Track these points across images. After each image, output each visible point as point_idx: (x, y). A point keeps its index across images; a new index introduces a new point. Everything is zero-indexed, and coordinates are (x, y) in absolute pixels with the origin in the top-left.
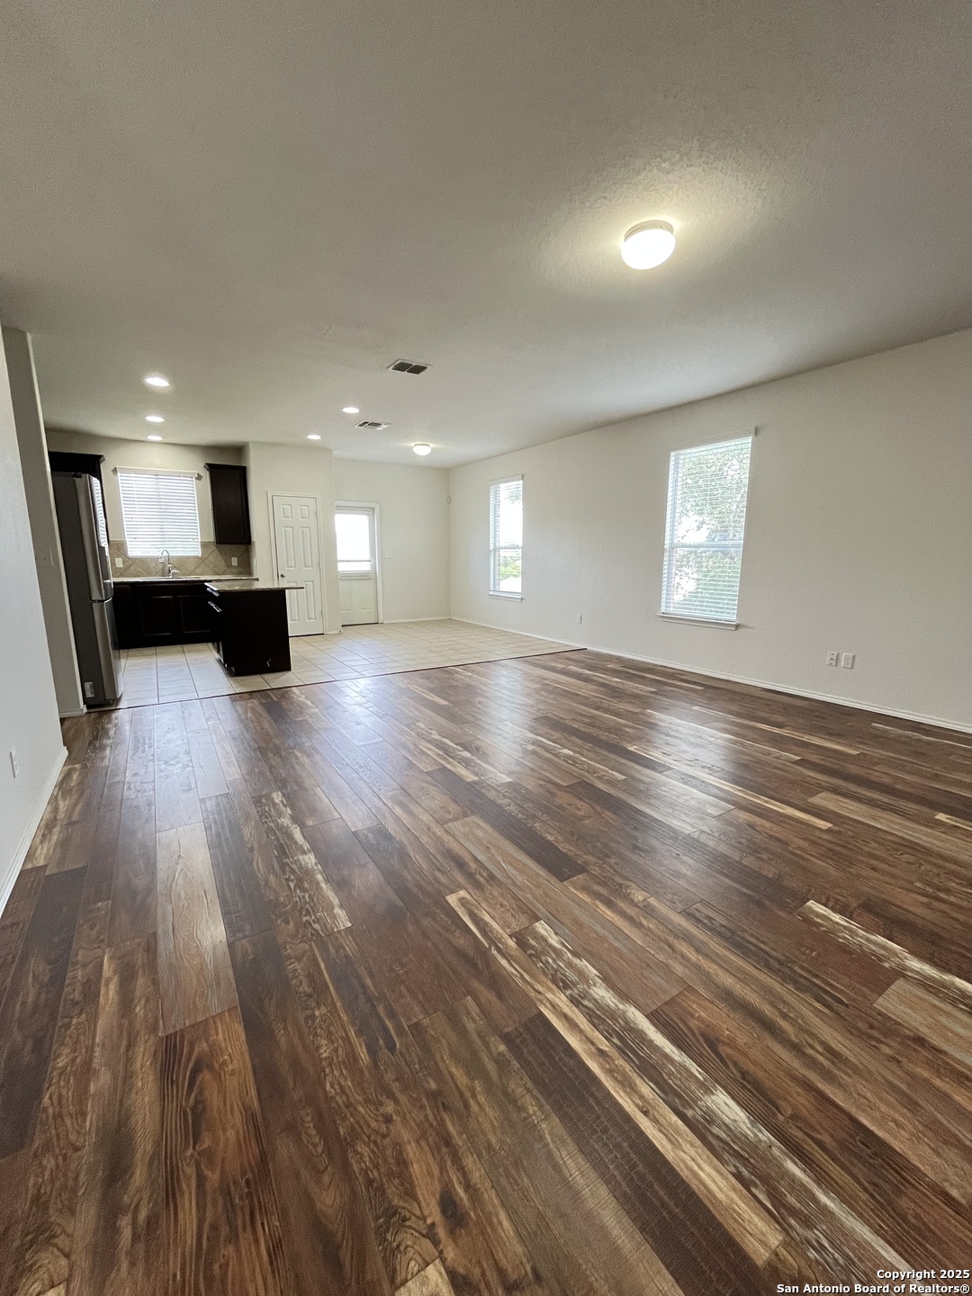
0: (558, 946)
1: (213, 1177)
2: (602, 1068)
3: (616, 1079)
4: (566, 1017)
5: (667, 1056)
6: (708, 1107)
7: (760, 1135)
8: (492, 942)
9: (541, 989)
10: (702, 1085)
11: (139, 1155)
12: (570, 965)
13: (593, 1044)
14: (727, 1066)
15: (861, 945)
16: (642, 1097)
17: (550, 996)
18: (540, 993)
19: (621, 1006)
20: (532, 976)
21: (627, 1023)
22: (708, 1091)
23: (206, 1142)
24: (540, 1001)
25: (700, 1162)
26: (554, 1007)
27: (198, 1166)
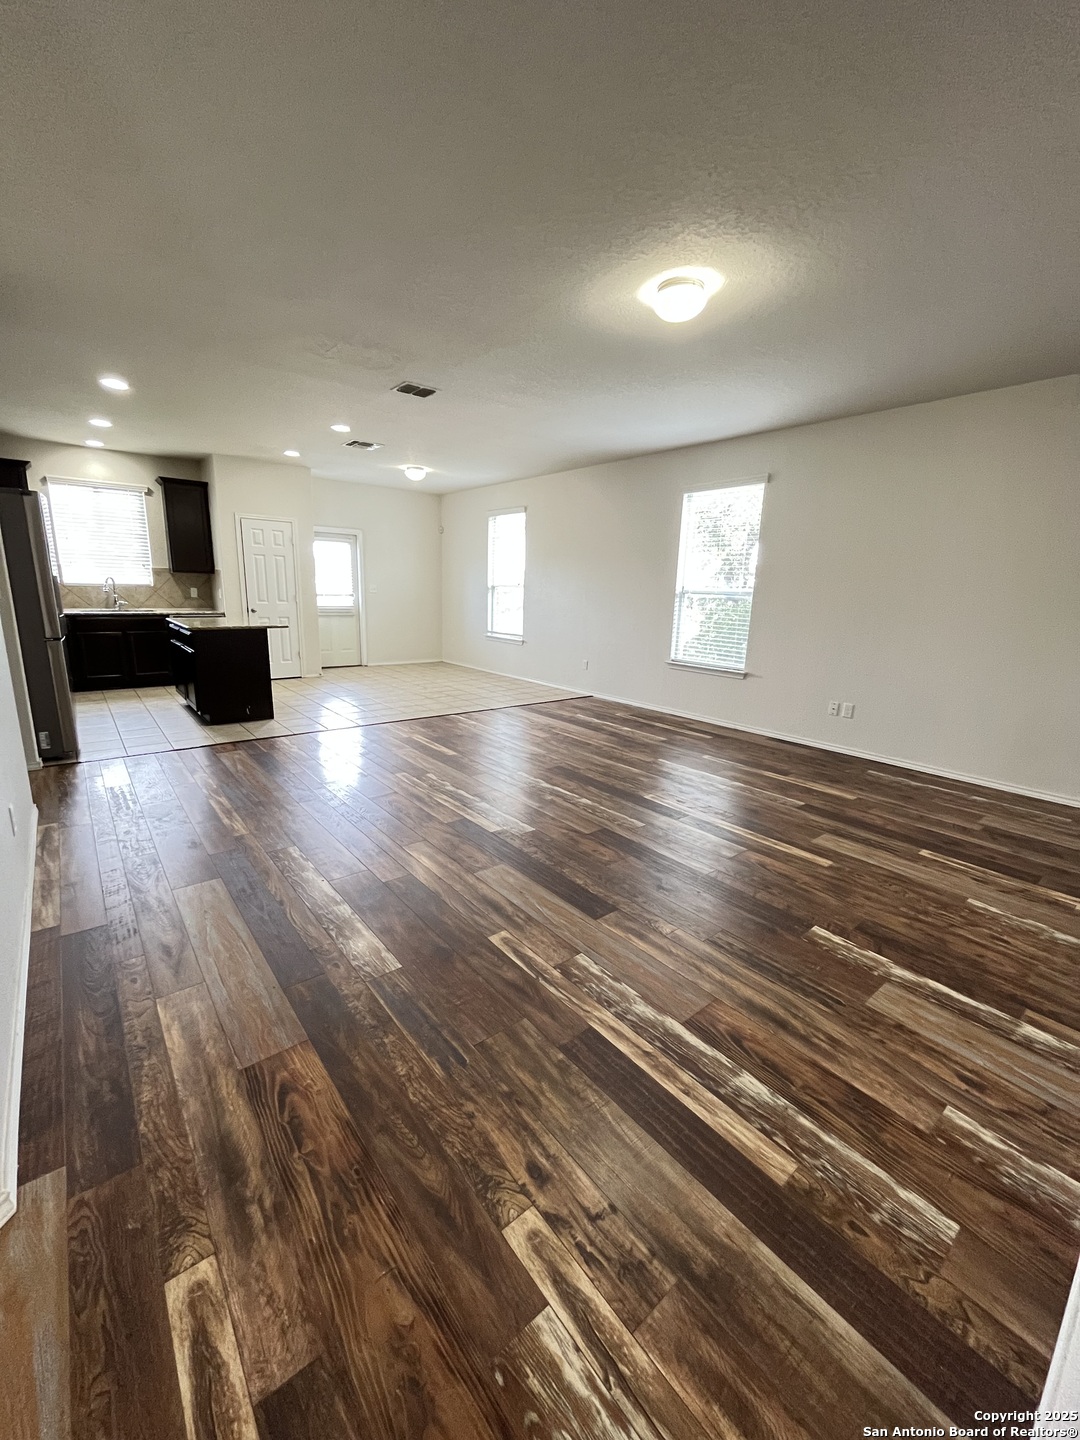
0: (600, 974)
1: (325, 1171)
2: (647, 1063)
3: (661, 1071)
4: (613, 1029)
5: (701, 1052)
6: (737, 1086)
7: (778, 1102)
8: (539, 974)
9: (588, 1009)
10: (731, 1071)
11: (249, 1160)
12: (612, 988)
13: (638, 1047)
14: (751, 1056)
15: (855, 959)
16: (683, 1083)
17: (596, 1013)
18: (589, 1012)
19: (660, 1018)
20: (579, 999)
21: (666, 1030)
22: (736, 1074)
23: (310, 1146)
24: (590, 1019)
25: (733, 1123)
26: (602, 1022)
27: (307, 1163)
